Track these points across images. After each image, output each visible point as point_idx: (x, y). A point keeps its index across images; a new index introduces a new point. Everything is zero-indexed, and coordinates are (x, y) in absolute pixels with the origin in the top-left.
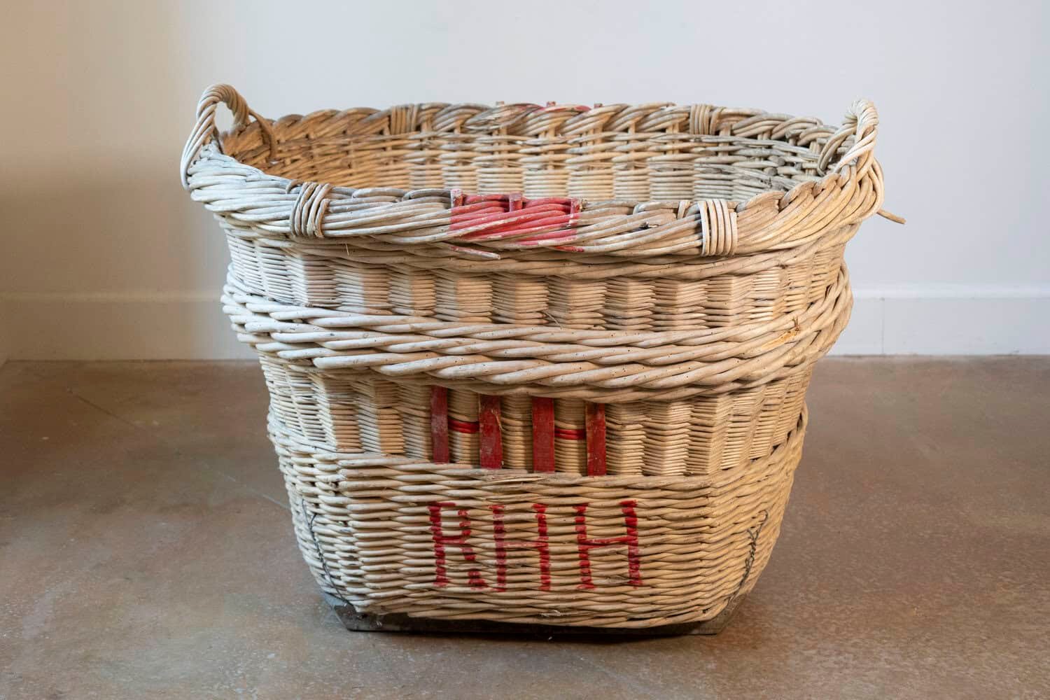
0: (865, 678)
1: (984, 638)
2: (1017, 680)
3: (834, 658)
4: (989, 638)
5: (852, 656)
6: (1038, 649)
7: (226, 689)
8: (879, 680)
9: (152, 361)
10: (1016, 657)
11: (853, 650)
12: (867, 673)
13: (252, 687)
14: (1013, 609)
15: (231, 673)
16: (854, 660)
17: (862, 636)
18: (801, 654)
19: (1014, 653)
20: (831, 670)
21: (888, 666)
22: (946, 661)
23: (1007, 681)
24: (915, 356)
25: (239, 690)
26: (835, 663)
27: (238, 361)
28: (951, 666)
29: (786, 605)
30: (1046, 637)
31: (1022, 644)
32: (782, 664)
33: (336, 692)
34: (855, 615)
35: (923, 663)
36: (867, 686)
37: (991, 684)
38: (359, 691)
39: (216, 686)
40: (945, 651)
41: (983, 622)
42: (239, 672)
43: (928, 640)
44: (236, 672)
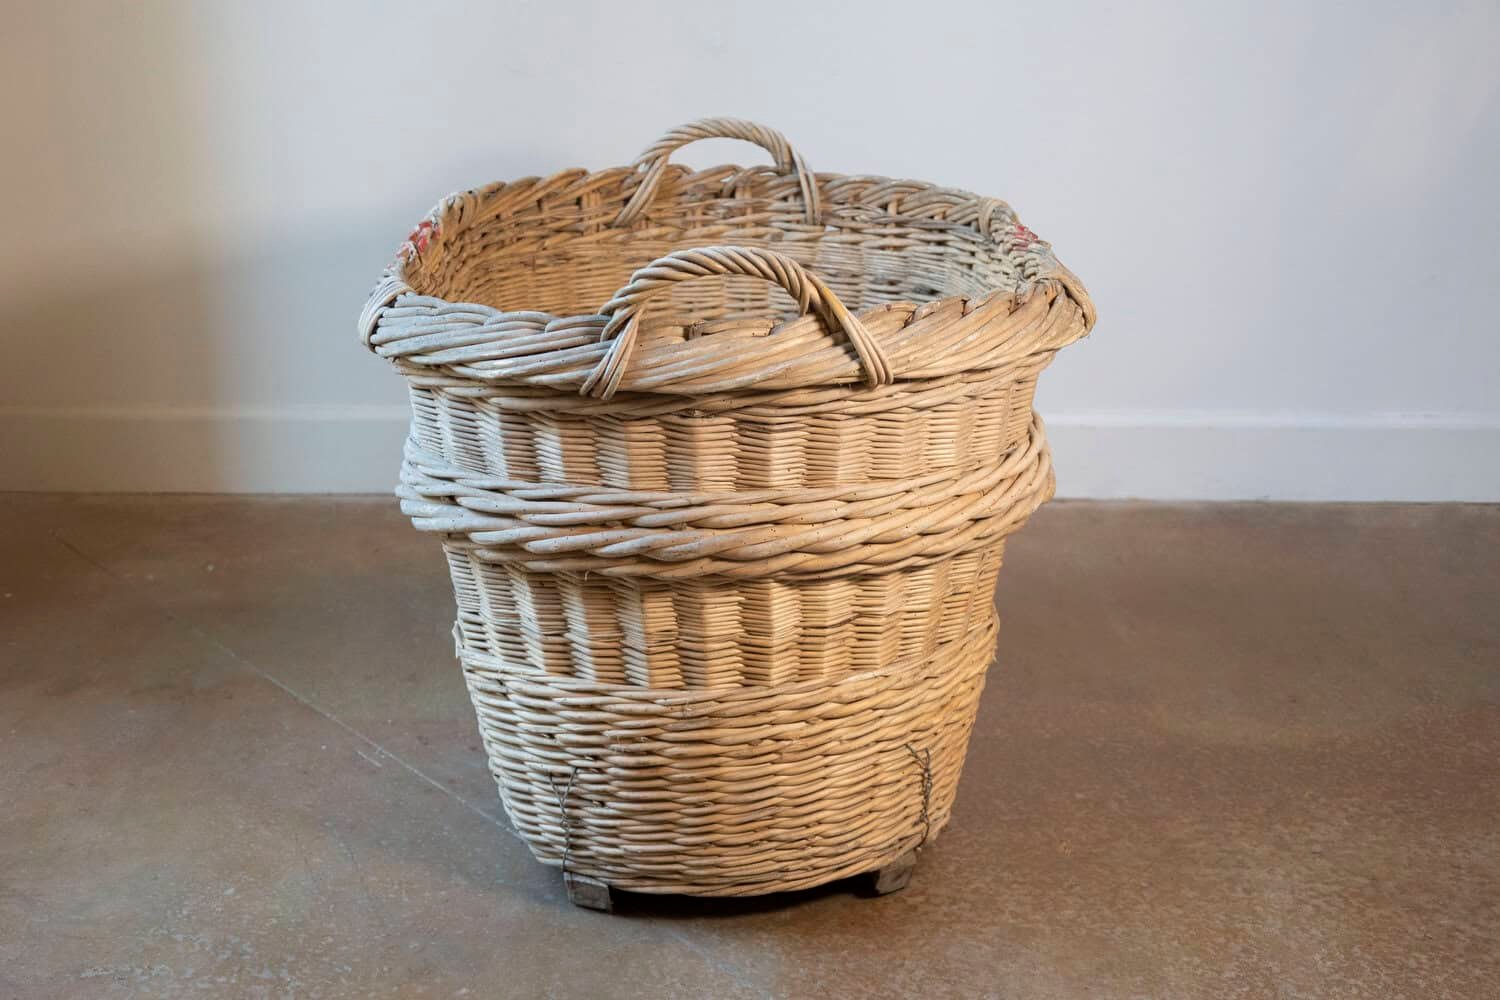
0: (980, 937)
1: (1144, 884)
2: (1175, 943)
3: (945, 908)
4: (1151, 884)
5: (968, 906)
6: (1212, 901)
7: (162, 934)
8: (996, 940)
9: (164, 494)
10: (1180, 912)
11: (972, 897)
12: (984, 930)
13: (195, 934)
14: (1190, 846)
15: (175, 914)
16: (971, 910)
17: (988, 879)
18: (904, 901)
19: (1179, 907)
20: (939, 923)
21: (1011, 921)
22: (1087, 916)
23: (1163, 944)
24: (1136, 500)
25: (179, 937)
26: (945, 914)
27: (272, 496)
28: (1094, 922)
30: (1225, 885)
31: (1191, 894)
32: (876, 914)
33: (301, 941)
34: (986, 850)
35: (1058, 918)
36: (980, 948)
37: (1140, 948)
38: (330, 940)
39: (152, 931)
40: (1091, 900)
41: (1148, 863)
42: (185, 912)
43: (1071, 887)
44: (181, 913)
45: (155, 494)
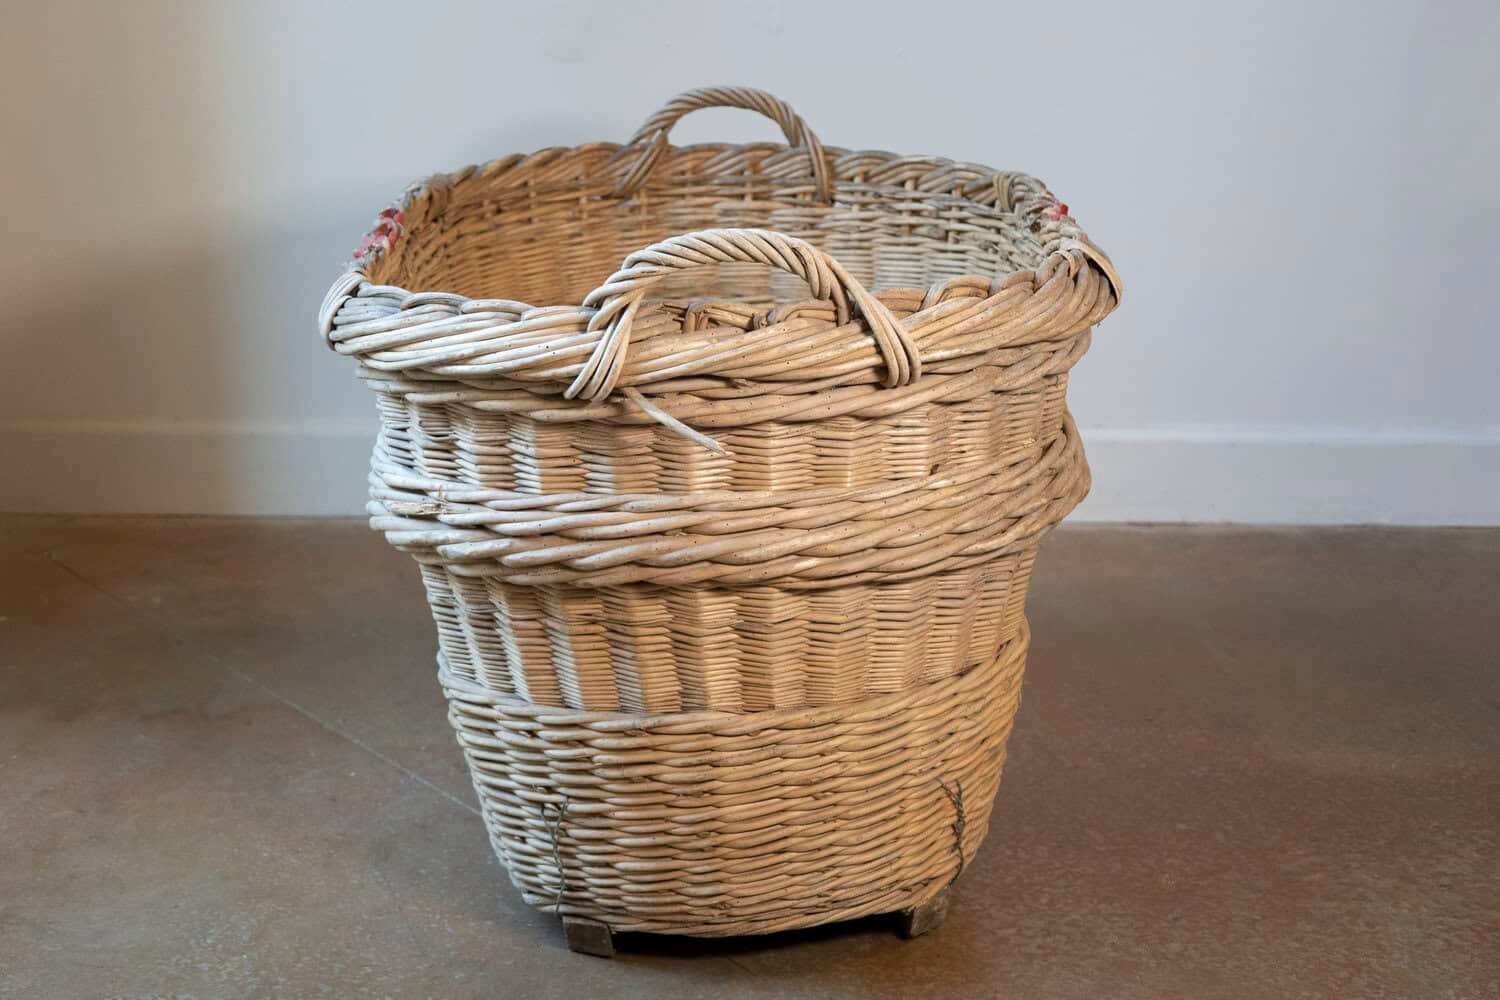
0: (1078, 970)
1: (1257, 918)
2: (1294, 978)
3: (1039, 941)
4: (1264, 917)
5: (1064, 939)
6: (1332, 935)
7: (186, 964)
8: (1096, 973)
9: (167, 517)
10: (1297, 945)
11: (1065, 929)
12: (1082, 963)
13: (222, 962)
14: (1306, 879)
15: (198, 943)
16: (1066, 943)
17: (1085, 911)
18: (994, 933)
19: (1296, 940)
20: (1032, 957)
21: (1112, 954)
22: (1196, 949)
23: (1279, 979)
25: (205, 966)
26: (1039, 947)
27: (285, 518)
28: (1203, 955)
29: (984, 866)
30: (1346, 918)
31: (1309, 928)
32: (964, 946)
33: (336, 971)
34: (1080, 882)
35: (1164, 951)
36: (1079, 981)
37: (1255, 982)
38: (369, 970)
39: (174, 960)
40: (1199, 933)
41: (1260, 895)
42: (209, 941)
43: (1176, 919)
44: (205, 941)
45: (159, 517)
